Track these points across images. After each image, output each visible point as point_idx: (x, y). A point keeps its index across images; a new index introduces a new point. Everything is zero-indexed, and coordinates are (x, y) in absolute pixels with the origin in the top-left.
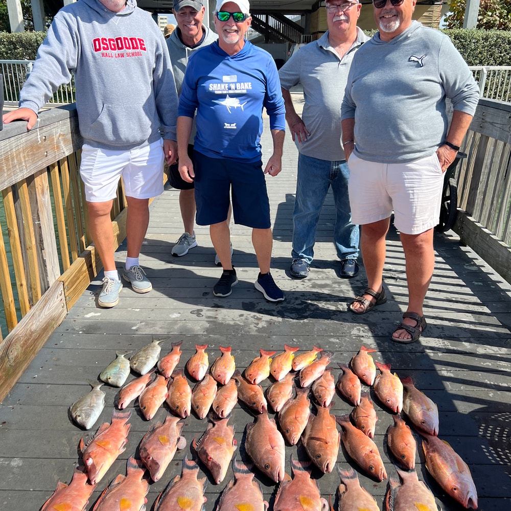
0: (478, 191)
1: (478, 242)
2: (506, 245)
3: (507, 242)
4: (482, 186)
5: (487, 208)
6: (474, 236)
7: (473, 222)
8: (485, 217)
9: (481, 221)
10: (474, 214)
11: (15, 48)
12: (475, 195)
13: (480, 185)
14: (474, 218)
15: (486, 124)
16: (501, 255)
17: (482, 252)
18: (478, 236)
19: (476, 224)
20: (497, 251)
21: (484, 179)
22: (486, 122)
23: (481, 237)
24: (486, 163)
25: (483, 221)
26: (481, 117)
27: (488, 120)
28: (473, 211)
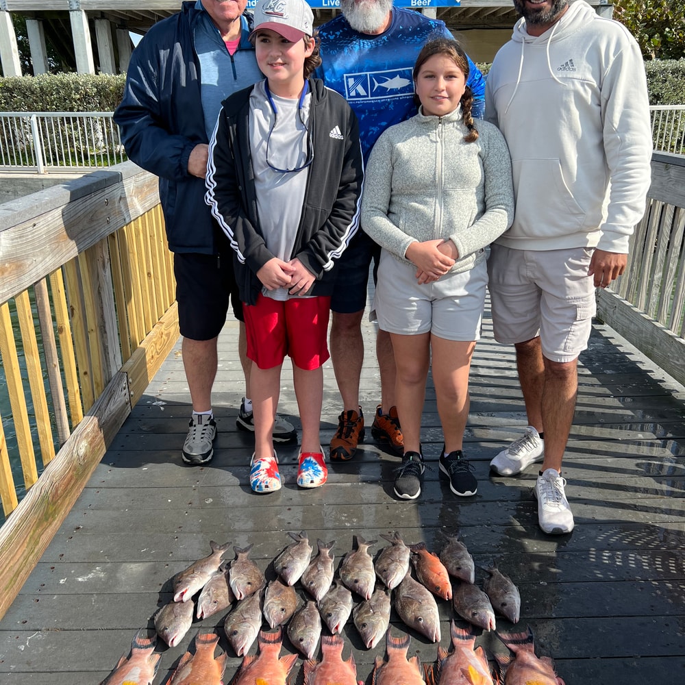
1: (617, 317)
2: (650, 318)
3: (651, 314)
5: (627, 276)
6: (612, 310)
7: (611, 294)
8: (624, 286)
9: (620, 291)
11: (12, 97)
14: (612, 289)
16: (644, 330)
17: (623, 329)
18: (617, 309)
19: (614, 295)
20: (640, 326)
23: (621, 310)
25: (623, 292)
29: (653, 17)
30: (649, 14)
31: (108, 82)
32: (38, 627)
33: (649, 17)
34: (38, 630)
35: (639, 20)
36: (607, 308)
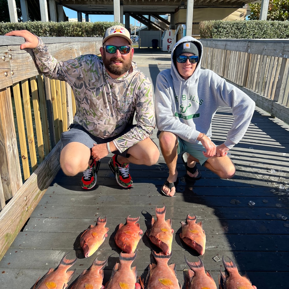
0: (281, 88)
1: (282, 114)
4: (283, 86)
5: (286, 96)
6: (279, 111)
7: (279, 104)
9: (283, 103)
10: (279, 101)
12: (279, 90)
13: (282, 85)
15: (285, 52)
18: (282, 110)
19: (281, 105)
21: (284, 82)
22: (285, 51)
23: (284, 111)
24: (286, 73)
26: (283, 49)
27: (286, 50)
28: (278, 99)
29: (285, 4)
30: (284, 3)
31: (55, 25)
32: (48, 217)
33: (284, 4)
34: (47, 218)
35: (279, 5)
36: (277, 110)
